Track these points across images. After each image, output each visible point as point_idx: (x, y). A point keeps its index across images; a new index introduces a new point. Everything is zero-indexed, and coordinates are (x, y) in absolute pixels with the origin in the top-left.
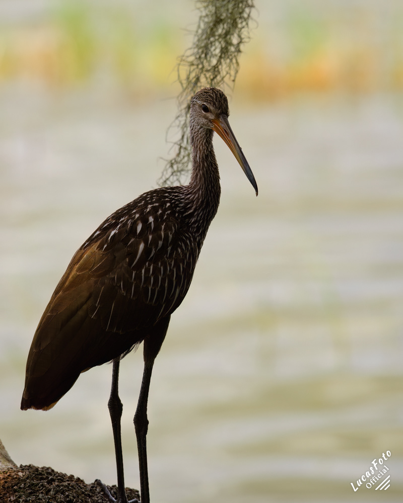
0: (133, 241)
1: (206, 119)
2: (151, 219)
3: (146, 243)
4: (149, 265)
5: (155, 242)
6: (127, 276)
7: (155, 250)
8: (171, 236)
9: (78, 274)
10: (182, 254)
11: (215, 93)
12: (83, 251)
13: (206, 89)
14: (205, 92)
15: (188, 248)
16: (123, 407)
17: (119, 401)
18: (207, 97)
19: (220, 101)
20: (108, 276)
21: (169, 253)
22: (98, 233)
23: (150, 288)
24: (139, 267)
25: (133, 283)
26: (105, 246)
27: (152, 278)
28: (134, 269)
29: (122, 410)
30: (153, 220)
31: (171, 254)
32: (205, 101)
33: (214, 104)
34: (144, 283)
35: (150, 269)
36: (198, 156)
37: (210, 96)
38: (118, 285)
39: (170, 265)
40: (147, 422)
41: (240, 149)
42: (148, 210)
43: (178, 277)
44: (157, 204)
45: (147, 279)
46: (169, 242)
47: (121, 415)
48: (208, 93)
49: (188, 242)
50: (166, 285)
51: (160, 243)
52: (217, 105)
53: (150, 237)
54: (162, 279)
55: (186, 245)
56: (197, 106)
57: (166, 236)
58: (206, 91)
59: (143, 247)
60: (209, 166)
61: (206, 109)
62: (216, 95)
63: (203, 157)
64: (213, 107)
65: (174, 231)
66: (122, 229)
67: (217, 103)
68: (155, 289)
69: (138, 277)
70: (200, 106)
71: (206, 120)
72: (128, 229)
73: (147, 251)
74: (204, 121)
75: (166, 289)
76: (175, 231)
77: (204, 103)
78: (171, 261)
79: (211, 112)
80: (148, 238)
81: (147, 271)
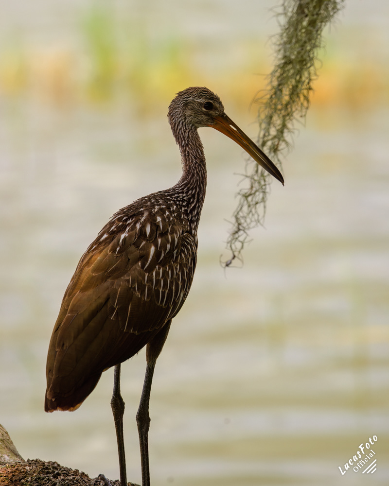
0: (144, 244)
1: (207, 116)
3: (156, 246)
4: (159, 269)
5: (164, 246)
6: (140, 278)
7: (165, 253)
8: (176, 240)
9: (94, 275)
10: (186, 259)
12: (91, 254)
15: (190, 254)
16: (125, 406)
17: (121, 399)
18: (211, 95)
20: (122, 278)
21: (174, 257)
22: (105, 236)
23: (161, 291)
24: (150, 270)
25: (145, 286)
26: (118, 249)
27: (162, 281)
28: (146, 271)
29: (124, 408)
31: (177, 257)
32: (211, 99)
34: (156, 286)
35: (160, 272)
38: (133, 287)
39: (176, 269)
40: (148, 420)
42: (156, 210)
43: (183, 280)
44: (164, 207)
45: (158, 282)
46: (175, 246)
47: (123, 413)
50: (174, 288)
51: (169, 246)
53: (160, 240)
54: (170, 282)
57: (173, 240)
59: (154, 250)
65: (178, 236)
66: (131, 232)
68: (165, 292)
69: (150, 280)
72: (138, 232)
73: (157, 254)
75: (174, 292)
76: (180, 235)
77: (210, 101)
78: (177, 266)
79: (216, 109)
80: (158, 242)
81: (158, 274)
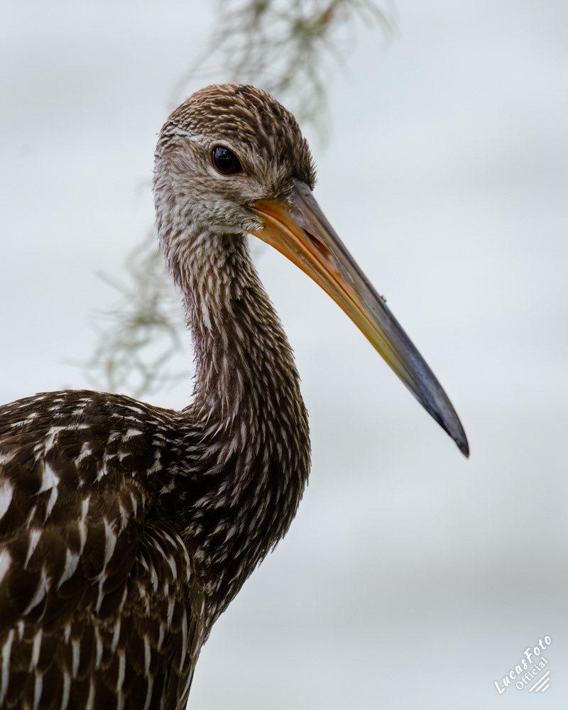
1: (226, 199)
2: (50, 479)
3: (18, 554)
4: (30, 633)
5: (51, 555)
10: (151, 603)
11: (256, 103)
13: (219, 92)
14: (218, 103)
18: (232, 120)
19: (280, 134)
30: (56, 481)
32: (226, 135)
33: (263, 143)
34: (10, 696)
35: (30, 646)
36: (205, 310)
37: (239, 114)
39: (107, 637)
41: (380, 302)
42: (49, 445)
45: (21, 680)
48: (233, 103)
49: (172, 563)
51: (72, 560)
52: (273, 147)
53: (36, 537)
55: (164, 572)
56: (187, 155)
57: (97, 538)
58: (222, 97)
60: (251, 336)
61: (228, 163)
62: (261, 110)
63: (224, 310)
64: (261, 154)
65: (125, 523)
67: (271, 140)
70: (201, 153)
71: (228, 204)
74: (221, 206)
76: (131, 520)
77: (224, 142)
78: (112, 625)
79: (250, 172)
81: (21, 652)
